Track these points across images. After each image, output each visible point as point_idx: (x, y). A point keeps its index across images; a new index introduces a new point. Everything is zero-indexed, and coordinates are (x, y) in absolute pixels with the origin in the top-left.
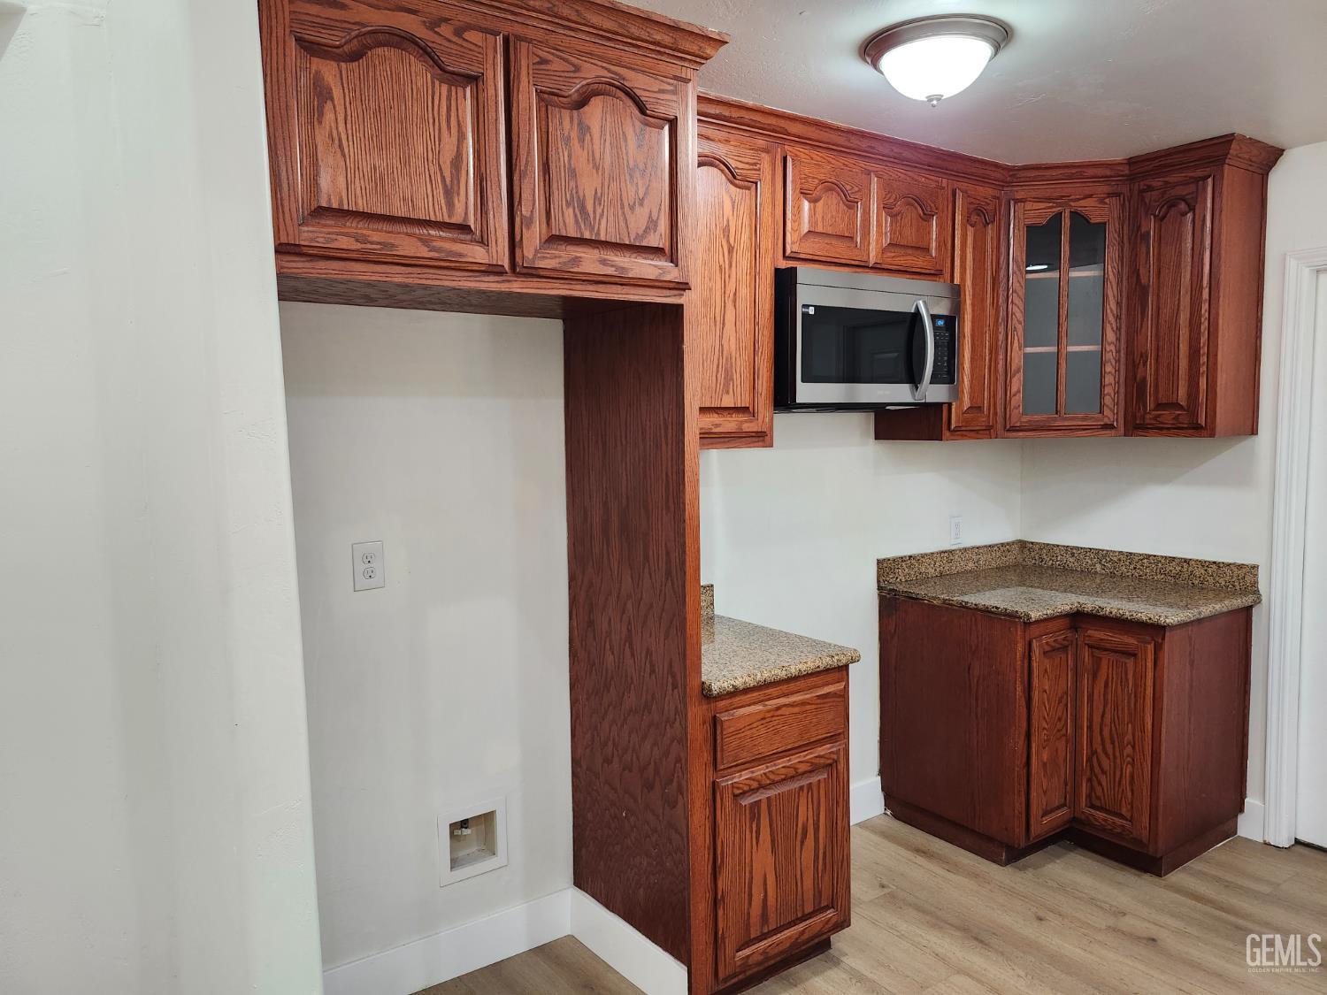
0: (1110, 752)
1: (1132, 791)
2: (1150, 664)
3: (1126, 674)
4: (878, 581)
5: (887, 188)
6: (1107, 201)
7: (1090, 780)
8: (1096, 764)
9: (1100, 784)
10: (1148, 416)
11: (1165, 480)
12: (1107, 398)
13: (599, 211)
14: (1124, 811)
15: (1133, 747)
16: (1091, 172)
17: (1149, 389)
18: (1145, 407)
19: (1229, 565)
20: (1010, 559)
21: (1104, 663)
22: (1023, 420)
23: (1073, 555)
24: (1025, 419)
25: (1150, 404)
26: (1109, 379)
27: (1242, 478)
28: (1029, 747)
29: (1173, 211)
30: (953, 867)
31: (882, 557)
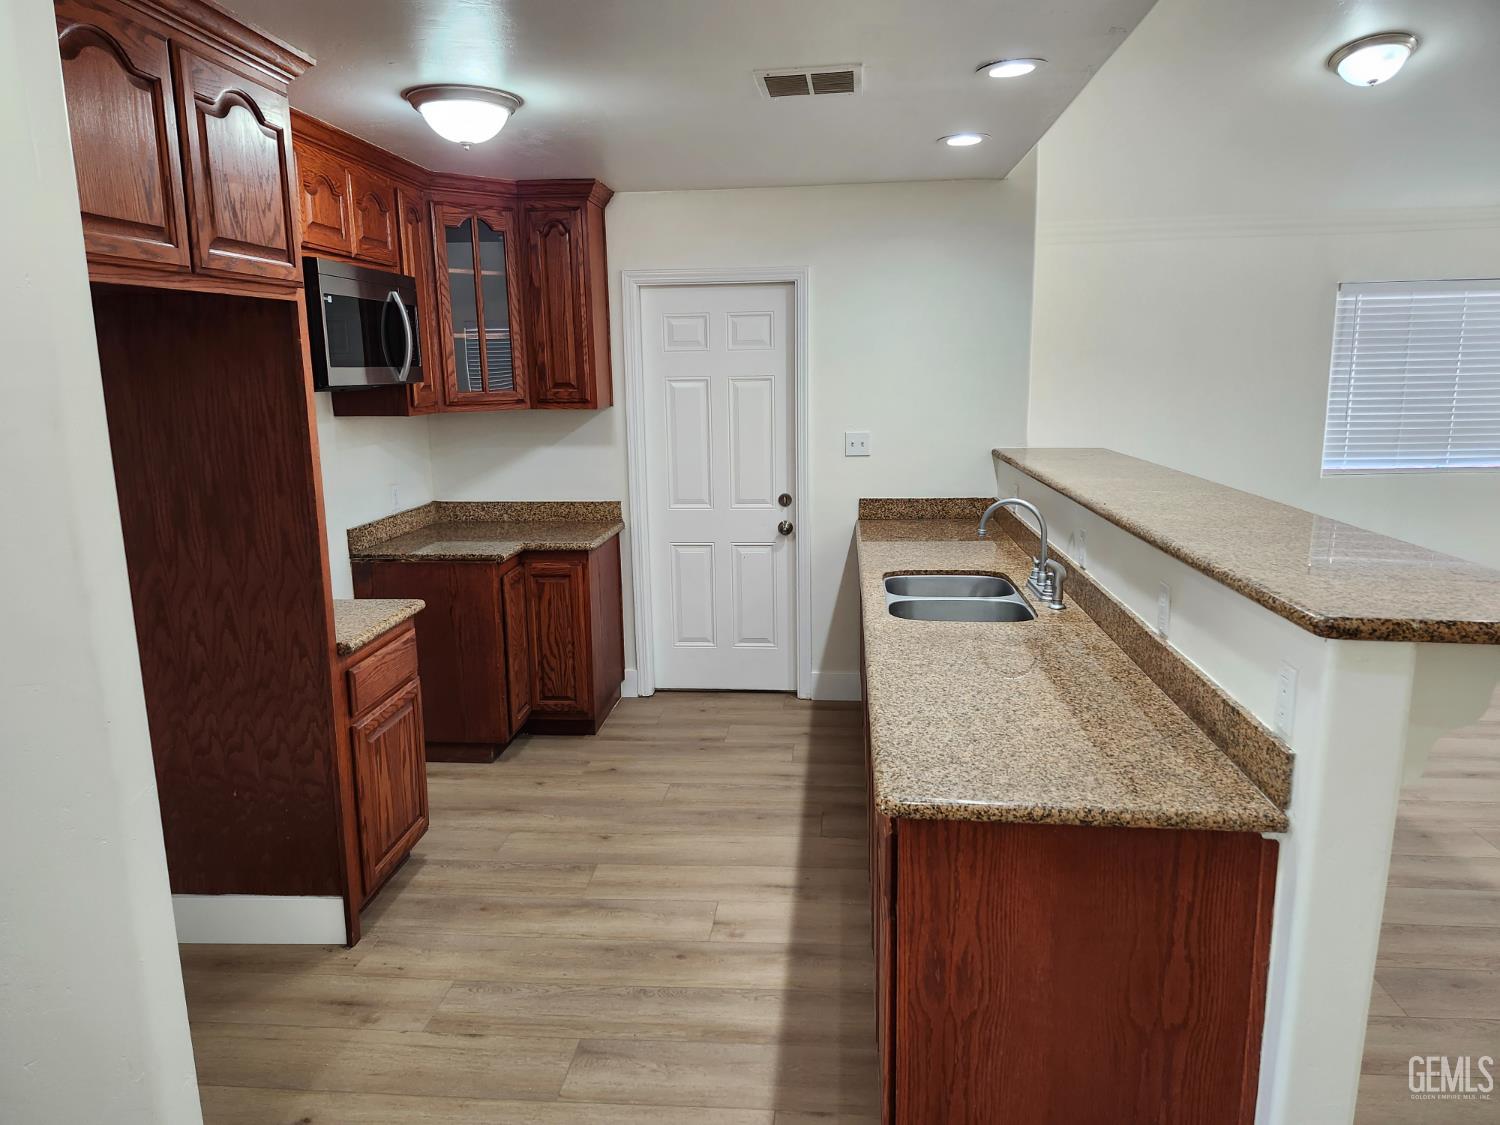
0: (556, 651)
1: (575, 678)
2: (580, 580)
3: (564, 591)
4: (350, 550)
5: (356, 183)
6: (504, 213)
7: (542, 679)
8: (546, 665)
9: (550, 679)
10: (548, 393)
11: (550, 442)
12: (518, 378)
13: (244, 215)
14: (569, 695)
15: (573, 644)
16: (490, 187)
17: (548, 372)
18: (546, 387)
19: (602, 503)
20: (430, 519)
21: (547, 588)
22: (459, 396)
23: (483, 509)
24: (461, 395)
25: (549, 383)
26: (518, 363)
27: (605, 439)
28: (507, 661)
29: (553, 231)
30: (458, 776)
31: (350, 527)
